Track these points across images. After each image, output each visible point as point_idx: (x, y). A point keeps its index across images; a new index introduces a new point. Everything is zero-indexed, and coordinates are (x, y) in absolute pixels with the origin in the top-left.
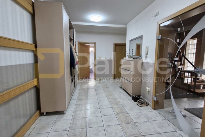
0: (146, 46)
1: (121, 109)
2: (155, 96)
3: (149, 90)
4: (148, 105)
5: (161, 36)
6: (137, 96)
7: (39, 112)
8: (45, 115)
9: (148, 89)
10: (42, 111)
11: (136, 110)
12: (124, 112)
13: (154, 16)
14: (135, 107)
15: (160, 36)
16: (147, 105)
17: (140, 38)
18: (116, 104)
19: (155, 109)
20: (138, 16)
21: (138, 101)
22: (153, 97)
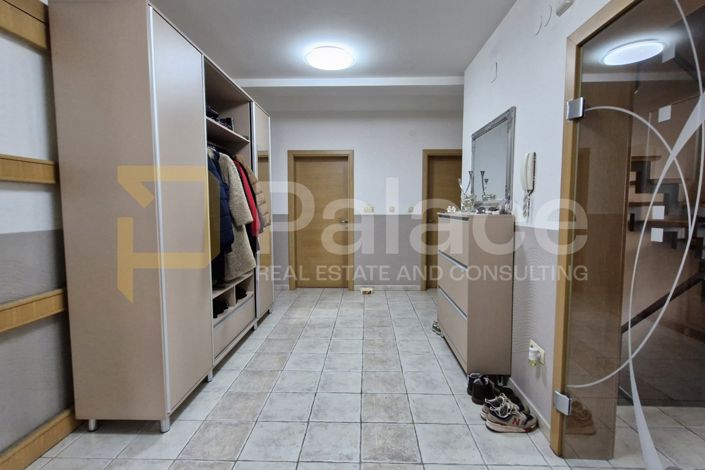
0: (526, 155)
1: (400, 436)
2: (563, 393)
3: (539, 359)
4: (537, 425)
5: (584, 101)
6: (487, 379)
7: (70, 415)
8: (95, 431)
9: (534, 349)
10: (80, 414)
11: (468, 447)
12: (408, 453)
13: (554, 13)
14: (469, 433)
15: (582, 99)
16: (530, 425)
17: (505, 119)
18: (387, 408)
19: (565, 454)
20: (499, 28)
21: (488, 405)
22: (554, 394)
